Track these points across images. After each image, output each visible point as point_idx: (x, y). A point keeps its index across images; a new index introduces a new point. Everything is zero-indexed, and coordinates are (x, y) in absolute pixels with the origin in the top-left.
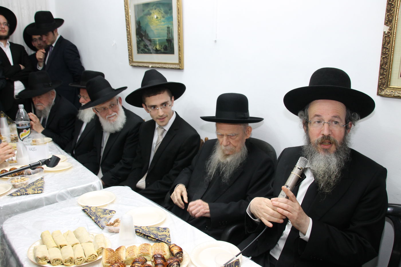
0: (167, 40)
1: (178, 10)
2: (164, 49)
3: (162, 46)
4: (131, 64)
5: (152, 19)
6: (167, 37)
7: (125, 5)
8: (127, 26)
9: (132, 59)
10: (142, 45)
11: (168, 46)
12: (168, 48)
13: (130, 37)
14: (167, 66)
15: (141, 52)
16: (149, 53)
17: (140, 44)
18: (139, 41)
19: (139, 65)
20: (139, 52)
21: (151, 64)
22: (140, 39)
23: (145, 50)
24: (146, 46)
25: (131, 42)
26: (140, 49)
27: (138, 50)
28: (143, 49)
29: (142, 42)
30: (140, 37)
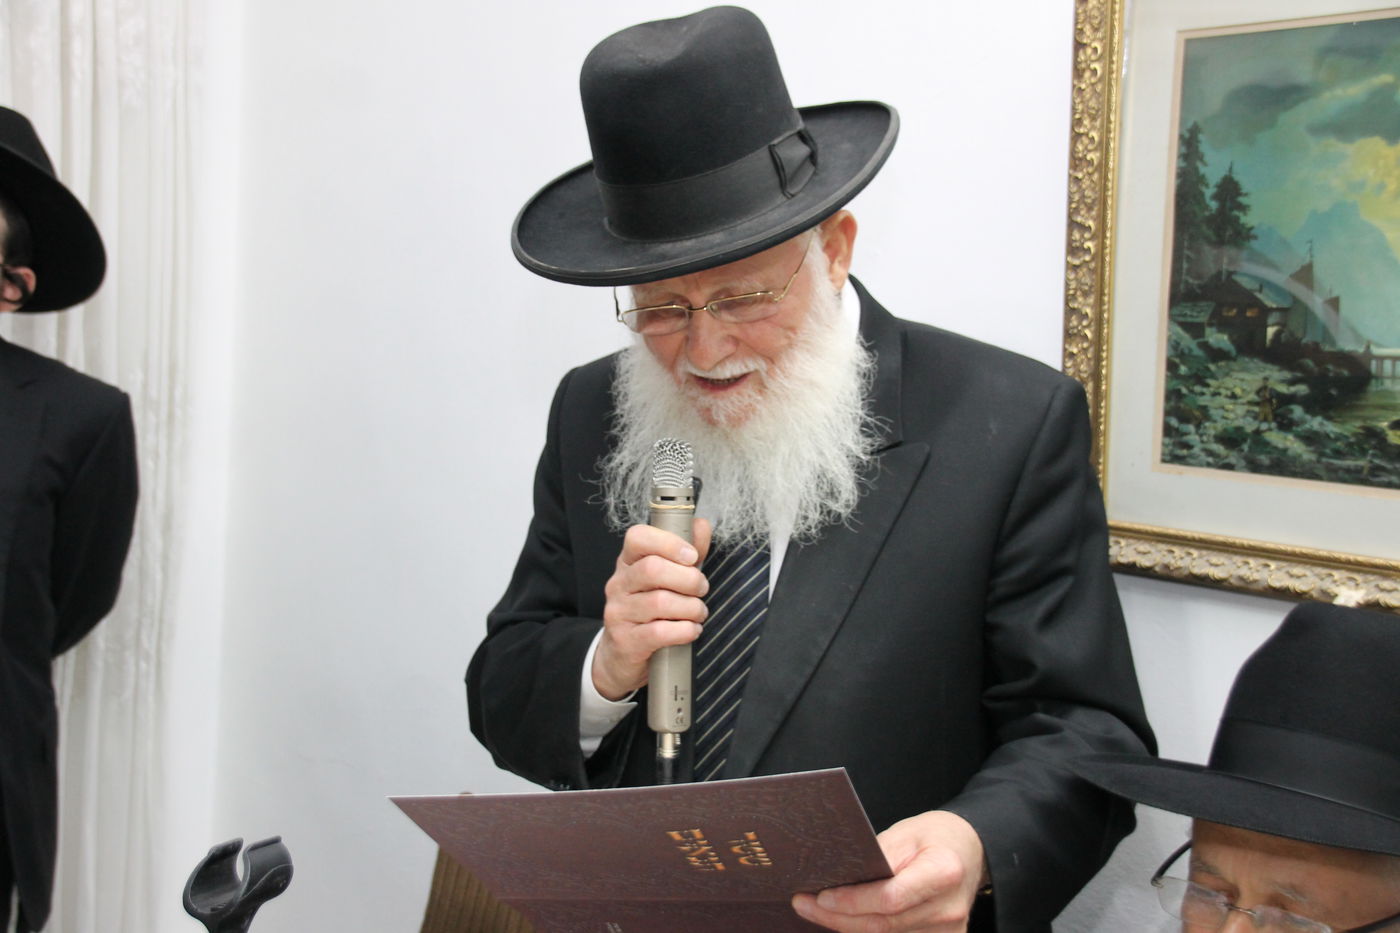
7: (1078, 32)
8: (1079, 219)
10: (1233, 397)
15: (1210, 453)
16: (1322, 473)
17: (1208, 386)
18: (1198, 352)
19: (1180, 563)
20: (1188, 446)
21: (1359, 578)
22: (1218, 339)
23: (1267, 444)
24: (1298, 411)
25: (1098, 359)
26: (1198, 426)
27: (1168, 430)
28: (1239, 429)
29: (1234, 365)
30: (1222, 325)
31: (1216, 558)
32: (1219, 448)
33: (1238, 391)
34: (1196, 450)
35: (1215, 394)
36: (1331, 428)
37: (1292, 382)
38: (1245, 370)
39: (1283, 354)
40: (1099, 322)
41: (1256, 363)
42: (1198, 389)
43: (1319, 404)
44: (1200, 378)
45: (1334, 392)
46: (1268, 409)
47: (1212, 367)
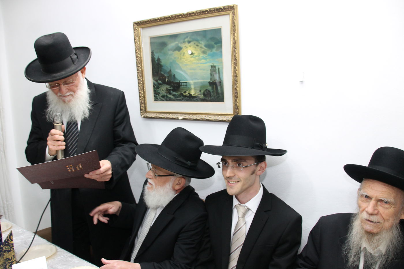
0: (209, 83)
1: (235, 43)
2: (204, 94)
3: (200, 91)
4: (143, 114)
5: (184, 55)
6: (211, 79)
7: (135, 37)
8: (138, 65)
9: (145, 109)
10: (163, 90)
11: (211, 91)
12: (212, 94)
13: (143, 78)
14: (212, 118)
15: (161, 99)
16: (176, 100)
17: (159, 89)
18: (157, 84)
19: (158, 116)
20: (157, 98)
21: (182, 115)
22: (160, 82)
23: (168, 97)
24: (172, 92)
25: (143, 86)
26: (159, 95)
27: (155, 96)
28: (164, 95)
29: (162, 85)
30: (160, 80)
31: (163, 115)
32: (162, 98)
33: (163, 89)
34: (159, 99)
35: (160, 90)
36: (176, 94)
37: (170, 87)
38: (164, 86)
39: (169, 83)
40: (143, 81)
41: (165, 85)
42: (158, 89)
43: (174, 90)
44: (158, 88)
45: (176, 88)
46: (168, 91)
47: (159, 86)
